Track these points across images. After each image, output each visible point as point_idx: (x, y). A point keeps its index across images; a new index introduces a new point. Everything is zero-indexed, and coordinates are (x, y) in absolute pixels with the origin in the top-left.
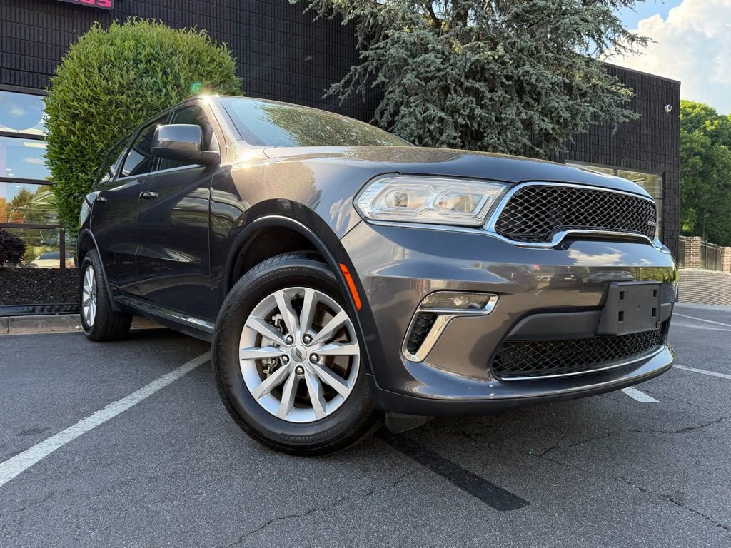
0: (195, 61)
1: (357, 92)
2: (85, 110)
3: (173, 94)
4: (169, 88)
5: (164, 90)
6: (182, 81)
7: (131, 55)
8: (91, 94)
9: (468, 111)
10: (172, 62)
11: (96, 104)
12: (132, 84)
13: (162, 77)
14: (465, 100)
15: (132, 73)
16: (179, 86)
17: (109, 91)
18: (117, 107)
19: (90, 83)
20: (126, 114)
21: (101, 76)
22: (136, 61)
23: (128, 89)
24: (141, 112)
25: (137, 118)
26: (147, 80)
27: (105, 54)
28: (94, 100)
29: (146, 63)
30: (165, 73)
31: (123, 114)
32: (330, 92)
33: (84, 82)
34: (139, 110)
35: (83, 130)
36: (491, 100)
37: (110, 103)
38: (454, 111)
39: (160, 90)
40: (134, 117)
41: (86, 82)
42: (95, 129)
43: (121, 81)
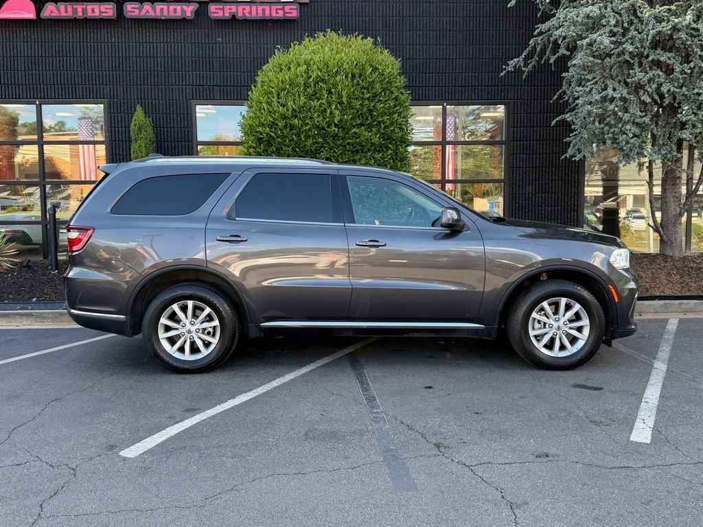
0: (357, 76)
1: (542, 62)
2: (267, 134)
3: (337, 112)
4: (333, 107)
5: (328, 111)
6: (344, 99)
7: (301, 81)
8: (271, 120)
9: (654, 86)
10: (336, 82)
11: (275, 129)
12: (303, 107)
13: (327, 97)
14: (650, 74)
15: (302, 98)
16: (341, 103)
17: (284, 117)
18: (291, 129)
19: (271, 109)
20: (298, 135)
21: (279, 102)
22: (306, 85)
23: (300, 112)
24: (310, 132)
25: (307, 137)
26: (315, 103)
27: (282, 82)
28: (273, 125)
29: (315, 85)
30: (330, 93)
31: (295, 135)
32: (510, 69)
33: (266, 109)
34: (309, 130)
35: (267, 150)
36: (683, 72)
37: (285, 126)
38: (639, 87)
39: (325, 110)
40: (305, 137)
41: (268, 109)
42: (275, 150)
43: (294, 106)
